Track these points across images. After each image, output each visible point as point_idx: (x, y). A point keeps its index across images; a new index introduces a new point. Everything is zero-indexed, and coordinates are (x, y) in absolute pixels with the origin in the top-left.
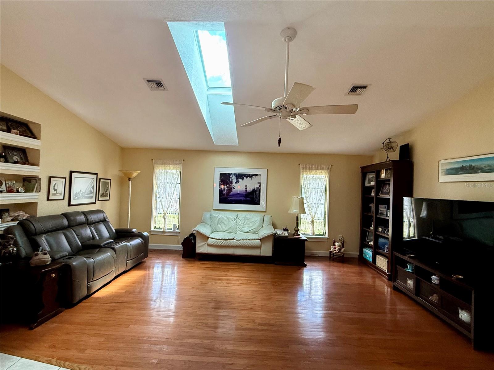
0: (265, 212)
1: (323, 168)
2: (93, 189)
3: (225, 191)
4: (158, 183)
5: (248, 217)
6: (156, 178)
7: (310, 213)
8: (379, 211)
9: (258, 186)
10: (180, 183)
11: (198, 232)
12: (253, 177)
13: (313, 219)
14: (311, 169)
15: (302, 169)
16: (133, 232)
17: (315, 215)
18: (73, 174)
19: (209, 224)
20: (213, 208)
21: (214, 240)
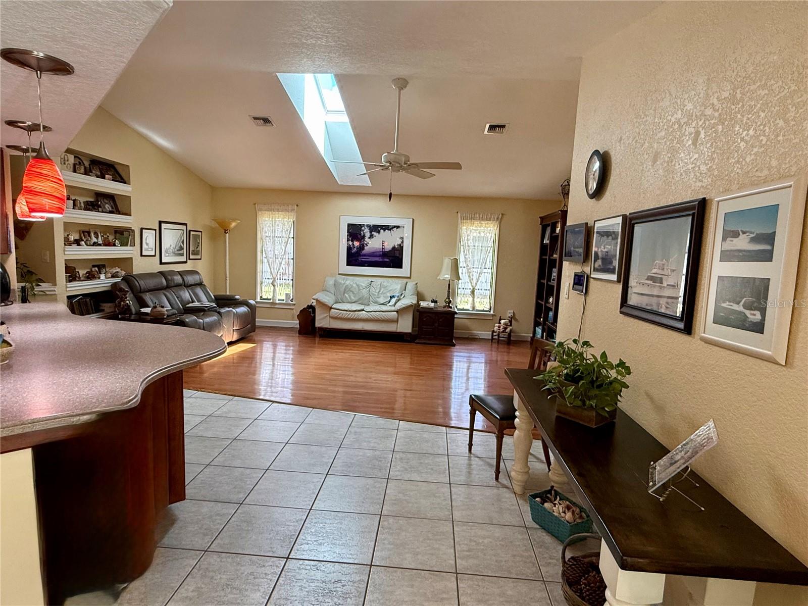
0: (410, 278)
1: (490, 218)
2: (183, 244)
3: (355, 249)
4: (264, 237)
5: (385, 284)
6: (260, 230)
7: (470, 281)
8: (552, 277)
9: (399, 242)
10: (293, 238)
11: (317, 300)
12: (393, 229)
13: (474, 289)
14: (474, 220)
15: (461, 219)
16: (236, 299)
17: (476, 284)
18: (162, 224)
19: (333, 293)
20: (338, 271)
21: (338, 311)
